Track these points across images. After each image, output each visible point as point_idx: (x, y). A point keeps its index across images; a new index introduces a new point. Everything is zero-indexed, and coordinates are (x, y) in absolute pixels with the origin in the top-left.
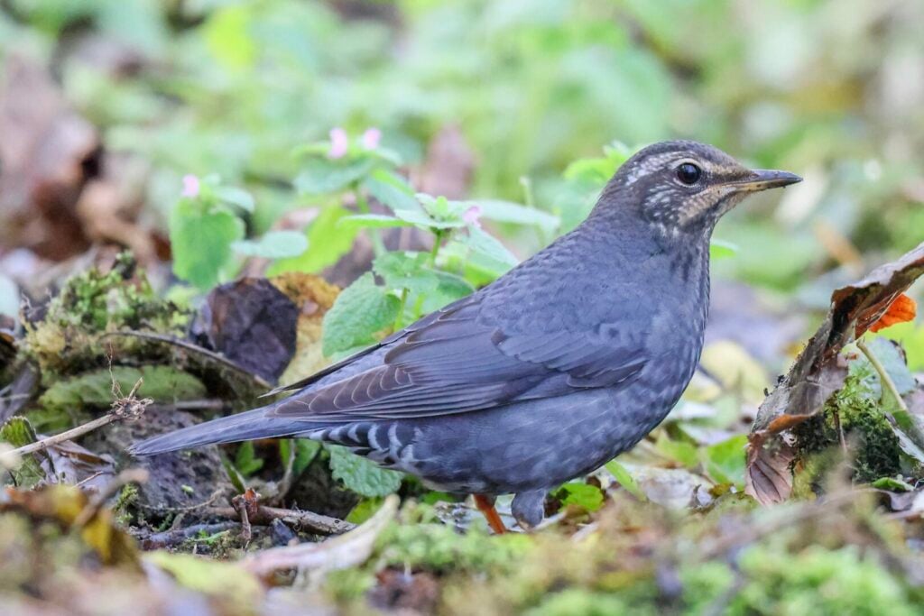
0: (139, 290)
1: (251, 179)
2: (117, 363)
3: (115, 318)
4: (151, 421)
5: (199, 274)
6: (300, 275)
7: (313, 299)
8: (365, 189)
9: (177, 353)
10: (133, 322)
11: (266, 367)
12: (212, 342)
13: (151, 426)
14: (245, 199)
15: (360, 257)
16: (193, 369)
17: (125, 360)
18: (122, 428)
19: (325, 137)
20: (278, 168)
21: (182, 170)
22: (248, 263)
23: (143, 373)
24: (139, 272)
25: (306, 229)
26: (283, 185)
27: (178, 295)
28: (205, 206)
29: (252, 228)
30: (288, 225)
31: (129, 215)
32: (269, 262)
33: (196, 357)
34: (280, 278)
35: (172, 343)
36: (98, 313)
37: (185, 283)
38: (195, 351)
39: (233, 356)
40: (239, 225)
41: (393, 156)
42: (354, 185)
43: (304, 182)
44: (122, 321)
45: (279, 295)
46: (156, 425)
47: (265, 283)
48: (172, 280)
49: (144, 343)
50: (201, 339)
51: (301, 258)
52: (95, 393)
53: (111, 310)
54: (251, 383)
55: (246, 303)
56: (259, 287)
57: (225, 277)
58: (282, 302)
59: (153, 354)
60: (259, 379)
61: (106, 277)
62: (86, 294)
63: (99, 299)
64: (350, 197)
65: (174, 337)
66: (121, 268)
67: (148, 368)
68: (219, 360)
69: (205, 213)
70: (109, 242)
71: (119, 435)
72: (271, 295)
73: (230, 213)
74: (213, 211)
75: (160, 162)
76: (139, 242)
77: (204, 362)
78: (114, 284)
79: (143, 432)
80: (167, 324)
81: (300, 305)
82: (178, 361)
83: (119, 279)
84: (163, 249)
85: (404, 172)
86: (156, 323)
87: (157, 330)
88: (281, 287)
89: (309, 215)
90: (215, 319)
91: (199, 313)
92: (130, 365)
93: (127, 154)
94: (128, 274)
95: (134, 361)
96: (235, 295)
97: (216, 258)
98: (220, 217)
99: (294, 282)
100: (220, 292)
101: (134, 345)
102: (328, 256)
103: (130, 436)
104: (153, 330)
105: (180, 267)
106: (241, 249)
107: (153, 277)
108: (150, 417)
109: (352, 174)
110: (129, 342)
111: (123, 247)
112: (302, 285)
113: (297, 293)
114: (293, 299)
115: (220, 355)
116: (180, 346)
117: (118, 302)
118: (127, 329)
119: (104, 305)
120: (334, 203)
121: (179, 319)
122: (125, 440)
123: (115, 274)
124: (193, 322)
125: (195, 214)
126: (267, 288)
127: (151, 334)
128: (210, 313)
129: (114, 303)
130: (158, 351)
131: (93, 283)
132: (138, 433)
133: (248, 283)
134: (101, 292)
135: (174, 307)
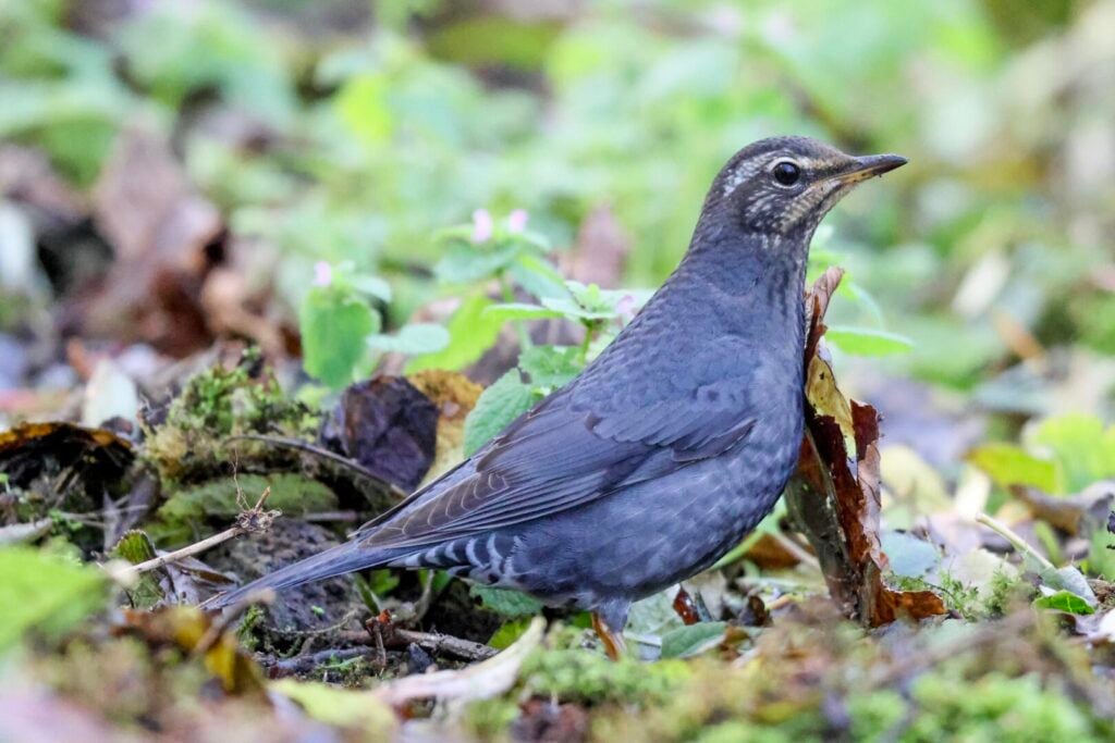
0: (267, 390)
1: (388, 266)
2: (243, 470)
3: (241, 421)
4: (278, 535)
5: (330, 374)
6: (439, 372)
7: (454, 400)
8: (511, 277)
9: (307, 460)
10: (260, 425)
11: (403, 475)
12: (345, 447)
13: (278, 540)
14: (381, 288)
15: (505, 352)
16: (325, 477)
17: (251, 467)
18: (247, 543)
19: (468, 219)
20: (419, 254)
21: (313, 256)
22: (384, 361)
23: (271, 482)
24: (267, 369)
25: (447, 321)
26: (422, 273)
27: (308, 395)
28: (338, 297)
29: (389, 320)
30: (428, 318)
31: (256, 306)
32: (407, 358)
33: (328, 463)
34: (418, 376)
35: (302, 448)
36: (223, 415)
37: (317, 382)
38: (325, 457)
39: (367, 462)
40: (375, 318)
41: (541, 240)
42: (499, 272)
43: (445, 269)
44: (248, 424)
45: (418, 395)
46: (284, 539)
47: (403, 381)
48: (302, 378)
49: (271, 448)
50: (334, 444)
51: (443, 353)
52: (219, 504)
53: (236, 412)
54: (386, 492)
55: (382, 403)
56: (395, 386)
57: (359, 375)
58: (421, 403)
59: (281, 461)
60: (395, 488)
61: (231, 376)
62: (210, 395)
63: (224, 399)
64: (494, 286)
65: (305, 441)
66: (247, 366)
67: (276, 476)
68: (352, 468)
69: (338, 305)
70: (236, 336)
71: (244, 550)
72: (409, 395)
73: (364, 303)
74: (347, 302)
75: (288, 247)
76: (267, 336)
77: (337, 469)
78: (240, 383)
79: (270, 548)
80: (296, 427)
81: (439, 406)
82: (309, 468)
83: (245, 378)
84: (292, 344)
85: (553, 259)
86: (285, 426)
87: (285, 434)
88: (420, 387)
89: (451, 306)
90: (348, 422)
91: (332, 415)
92: (256, 472)
93: (254, 238)
94: (255, 372)
95: (261, 468)
96: (371, 395)
97: (349, 353)
98: (355, 308)
99: (434, 380)
100: (354, 391)
101: (262, 451)
102: (471, 352)
103: (256, 552)
104: (281, 433)
105: (311, 364)
106: (378, 343)
107: (281, 375)
108: (278, 530)
109: (496, 261)
110: (256, 448)
111: (249, 342)
112: (443, 383)
113: (437, 393)
114: (433, 399)
115: (354, 462)
116: (311, 452)
117: (244, 402)
118: (253, 433)
119: (228, 407)
120: (478, 293)
121: (310, 422)
122: (251, 556)
123: (241, 372)
124: (325, 425)
125: (328, 305)
126: (404, 387)
127: (279, 439)
128: (343, 415)
129: (239, 405)
130: (287, 457)
131: (217, 382)
132: (265, 548)
133: (384, 381)
134: (225, 392)
135: (304, 408)
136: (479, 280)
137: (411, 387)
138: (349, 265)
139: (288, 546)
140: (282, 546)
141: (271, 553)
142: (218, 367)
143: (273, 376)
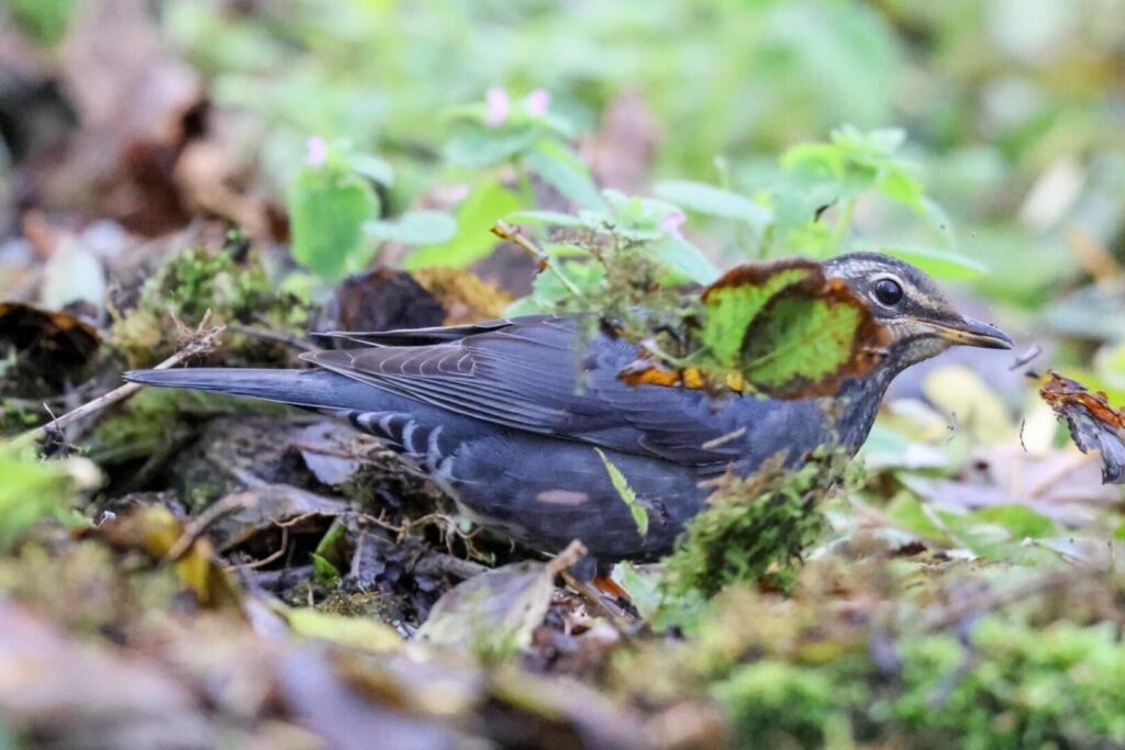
0: (254, 277)
2: (222, 363)
3: (222, 310)
4: (259, 437)
5: (324, 261)
6: (448, 270)
7: (463, 299)
8: (529, 163)
9: (295, 356)
10: (244, 314)
13: (260, 442)
14: (383, 170)
17: (231, 360)
18: (225, 444)
19: (479, 97)
20: (423, 134)
21: (304, 131)
22: (381, 249)
24: (252, 254)
25: (454, 210)
26: (425, 155)
27: (296, 284)
28: (333, 177)
29: (388, 206)
30: (432, 204)
31: (238, 183)
32: (408, 249)
34: (424, 272)
35: (289, 344)
36: (204, 301)
37: (306, 270)
40: (372, 202)
41: (563, 124)
42: (515, 158)
43: (455, 153)
44: (230, 314)
45: (422, 292)
46: (266, 441)
47: (406, 276)
48: (290, 265)
49: (255, 341)
50: (325, 340)
51: (448, 245)
52: (194, 400)
53: (217, 299)
55: (382, 299)
56: (397, 281)
57: (354, 266)
58: (421, 302)
59: (265, 355)
61: (214, 260)
62: (190, 278)
63: (206, 285)
64: (508, 173)
65: (293, 337)
66: (233, 250)
69: (333, 187)
70: (212, 216)
71: (222, 451)
72: (412, 292)
73: (364, 186)
74: (342, 184)
75: (278, 120)
76: (250, 218)
78: (223, 268)
79: (250, 450)
80: (284, 319)
81: (446, 306)
83: (230, 263)
84: (279, 227)
85: (575, 145)
86: (272, 318)
87: (272, 327)
88: (425, 283)
89: (457, 193)
90: (343, 317)
91: (325, 311)
93: (237, 110)
94: (241, 257)
95: (242, 361)
96: (367, 288)
97: (344, 240)
98: (351, 192)
99: (442, 277)
100: (351, 284)
101: (244, 345)
103: (234, 453)
104: (267, 326)
105: (300, 249)
106: (375, 231)
107: (266, 258)
108: (259, 431)
109: (511, 145)
110: (238, 340)
111: (231, 224)
112: (451, 282)
113: (444, 291)
114: (439, 298)
116: (299, 348)
117: (226, 288)
118: (236, 324)
119: (209, 293)
120: (489, 181)
121: (298, 315)
122: (230, 458)
123: (225, 256)
124: (317, 318)
125: (320, 186)
126: (406, 284)
127: (264, 332)
128: (337, 309)
129: (221, 291)
130: (272, 353)
131: (198, 265)
132: (244, 450)
133: (386, 276)
134: (206, 277)
135: (293, 300)
136: (492, 166)
137: (416, 285)
138: (345, 143)
139: (269, 449)
140: (262, 449)
141: (251, 456)
142: (199, 249)
143: (257, 261)
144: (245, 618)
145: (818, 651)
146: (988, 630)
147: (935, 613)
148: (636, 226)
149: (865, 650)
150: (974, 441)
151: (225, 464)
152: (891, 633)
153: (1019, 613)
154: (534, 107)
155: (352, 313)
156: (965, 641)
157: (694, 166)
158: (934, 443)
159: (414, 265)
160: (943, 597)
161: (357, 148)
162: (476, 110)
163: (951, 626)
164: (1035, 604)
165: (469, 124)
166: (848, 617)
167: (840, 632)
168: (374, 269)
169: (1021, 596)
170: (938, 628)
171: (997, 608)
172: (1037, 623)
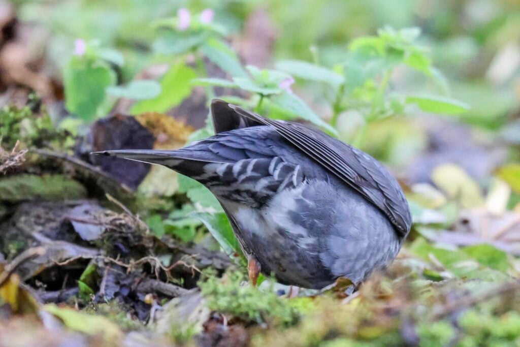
0: (44, 121)
1: (121, 43)
2: (26, 172)
3: (26, 140)
4: (47, 213)
5: (85, 110)
6: (156, 114)
7: (165, 131)
8: (202, 52)
9: (68, 167)
10: (38, 142)
11: (130, 178)
12: (93, 159)
13: (47, 216)
14: (118, 57)
15: (196, 100)
16: (79, 177)
17: (31, 170)
18: (27, 218)
19: (174, 14)
20: (141, 36)
21: (73, 36)
22: (118, 102)
23: (43, 179)
24: (43, 107)
25: (159, 79)
26: (142, 48)
27: (68, 124)
28: (89, 62)
29: (122, 78)
30: (147, 77)
31: (35, 66)
32: (133, 102)
33: (81, 170)
34: (142, 116)
35: (64, 159)
36: (14, 135)
37: (74, 116)
38: (79, 165)
39: (106, 168)
40: (112, 76)
41: (222, 29)
42: (194, 49)
43: (160, 46)
44: (30, 142)
45: (141, 127)
46: (51, 216)
47: (132, 118)
48: (64, 113)
49: (44, 158)
50: (85, 157)
51: (156, 100)
52: (9, 193)
53: (23, 134)
54: (118, 189)
55: (118, 131)
56: (127, 121)
57: (102, 113)
58: (142, 133)
59: (50, 166)
60: (124, 186)
61: (21, 111)
62: (7, 122)
63: (16, 126)
64: (191, 58)
65: (67, 155)
66: (32, 105)
67: (47, 176)
68: (97, 173)
69: (89, 68)
70: (19, 86)
71: (25, 222)
72: (136, 127)
73: (106, 67)
74: (94, 66)
75: (57, 29)
76: (41, 86)
77: (87, 173)
78: (26, 116)
79: (42, 221)
80: (61, 145)
81: (155, 135)
82: (68, 172)
83: (30, 113)
84: (58, 92)
85: (229, 41)
86: (55, 144)
87: (55, 149)
88: (143, 122)
89: (161, 70)
90: (96, 144)
91: (85, 139)
92: (35, 174)
93: (33, 24)
94: (36, 109)
95: (38, 170)
96: (111, 126)
97: (96, 98)
98: (100, 70)
99: (153, 119)
100: (100, 124)
101: (38, 160)
102: (175, 99)
103: (33, 223)
104: (52, 149)
105: (71, 103)
106: (114, 92)
107: (51, 110)
108: (47, 210)
109: (193, 41)
110: (35, 158)
111: (31, 90)
112: (158, 121)
113: (154, 127)
114: (151, 131)
115: (98, 169)
116: (70, 162)
117: (28, 127)
118: (33, 148)
119: (18, 131)
120: (180, 62)
121: (70, 142)
122: (30, 226)
123: (27, 109)
124: (80, 145)
125: (82, 67)
126: (132, 123)
127: (50, 153)
128: (92, 138)
129: (25, 129)
130: (55, 165)
131: (12, 115)
132: (39, 221)
133: (120, 118)
134: (16, 121)
135: (67, 133)
136: (181, 54)
137: (137, 123)
138: (96, 42)
139: (54, 221)
140: (49, 220)
141: (43, 225)
142: (12, 105)
143: (45, 112)
144: (39, 320)
145: (370, 332)
146: (469, 318)
147: (438, 309)
148: (266, 86)
149: (398, 332)
150: (461, 207)
151: (27, 229)
152: (413, 321)
153: (487, 307)
154: (205, 19)
155: (101, 140)
156: (455, 324)
157: (298, 51)
158: (437, 209)
159: (136, 112)
160: (443, 299)
161: (103, 46)
162: (171, 22)
163: (448, 316)
164: (496, 302)
165: (167, 30)
166: (388, 312)
167: (384, 321)
168: (113, 115)
169: (488, 298)
170: (440, 317)
171: (474, 305)
172: (497, 313)
